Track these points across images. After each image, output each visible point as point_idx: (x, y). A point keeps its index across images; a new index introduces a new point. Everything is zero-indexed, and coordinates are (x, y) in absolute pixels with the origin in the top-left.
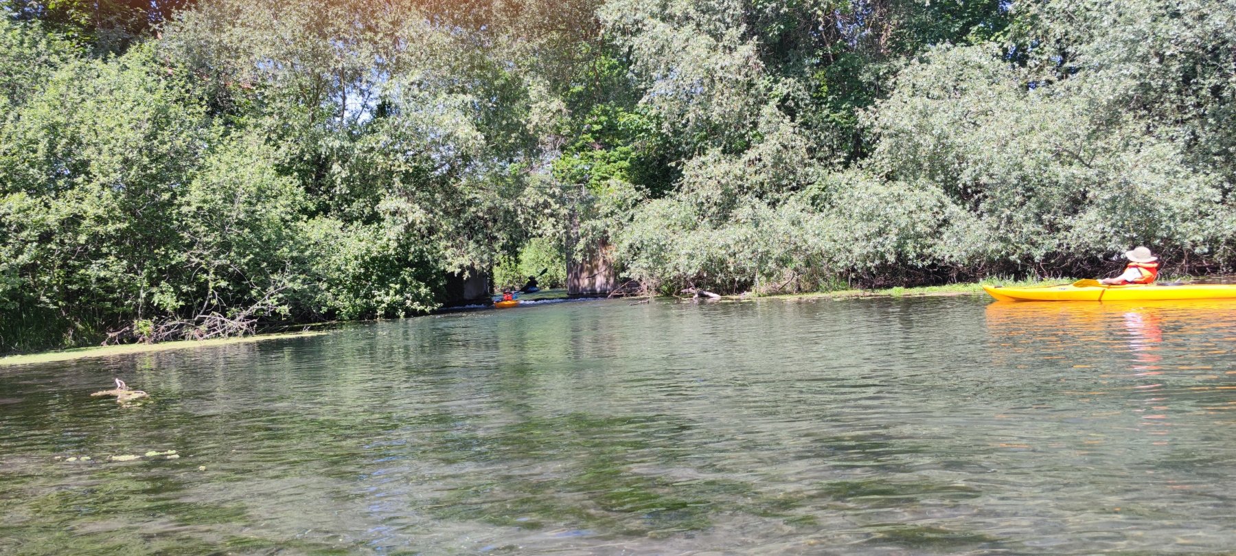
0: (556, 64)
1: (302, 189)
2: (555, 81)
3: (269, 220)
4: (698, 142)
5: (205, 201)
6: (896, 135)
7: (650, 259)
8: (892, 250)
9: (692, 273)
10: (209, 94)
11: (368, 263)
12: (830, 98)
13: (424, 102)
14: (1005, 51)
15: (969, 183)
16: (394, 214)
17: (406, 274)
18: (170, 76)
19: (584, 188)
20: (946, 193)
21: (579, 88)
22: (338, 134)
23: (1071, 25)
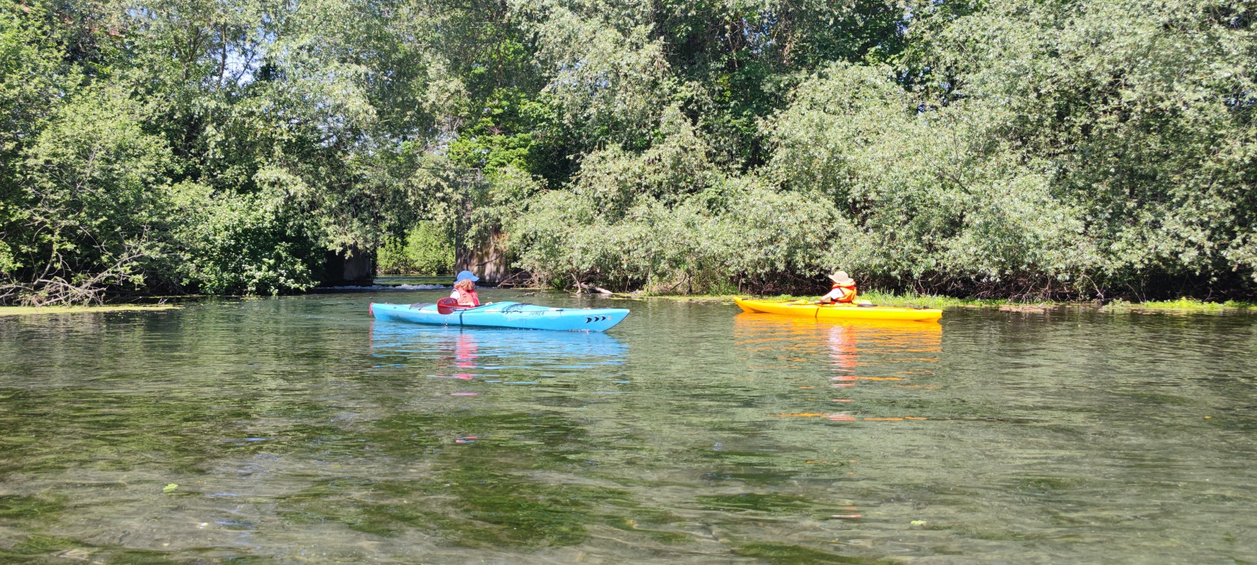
0: (457, 43)
1: (169, 150)
2: (456, 60)
3: (127, 180)
4: (599, 136)
5: (55, 155)
6: (793, 146)
7: (543, 251)
8: (782, 258)
9: (585, 267)
10: (70, 38)
11: (240, 235)
12: (732, 104)
13: (313, 68)
14: (899, 74)
15: (858, 199)
16: (272, 184)
17: (281, 248)
18: (26, 14)
19: (479, 174)
20: (836, 206)
21: (480, 70)
22: (214, 93)
23: (960, 54)
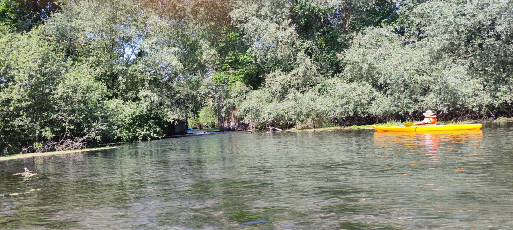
0: (213, 35)
1: (106, 87)
2: (213, 42)
3: (91, 100)
4: (272, 67)
5: (64, 93)
6: (353, 64)
7: (253, 115)
8: (352, 110)
9: (270, 120)
10: (66, 48)
11: (134, 118)
12: (326, 49)
13: (158, 50)
14: (396, 29)
15: (382, 83)
16: (145, 97)
17: (151, 122)
18: (50, 40)
19: (225, 86)
20: (373, 87)
21: (223, 45)
22: (121, 64)
23: (422, 19)
